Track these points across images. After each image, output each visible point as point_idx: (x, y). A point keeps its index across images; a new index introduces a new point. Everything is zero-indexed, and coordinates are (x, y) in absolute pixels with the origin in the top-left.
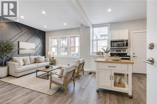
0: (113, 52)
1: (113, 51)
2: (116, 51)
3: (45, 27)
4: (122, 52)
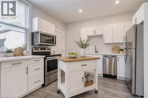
4: (47, 51)
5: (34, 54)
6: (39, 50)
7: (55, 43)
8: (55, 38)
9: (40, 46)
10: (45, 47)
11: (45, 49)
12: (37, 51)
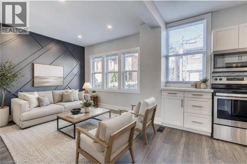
0: (218, 82)
1: (218, 78)
2: (228, 79)
3: (80, 37)
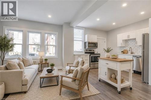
4: (92, 51)
5: (86, 53)
6: (88, 51)
7: (97, 47)
8: (97, 43)
9: (89, 49)
10: (91, 49)
11: (91, 51)
12: (87, 51)
